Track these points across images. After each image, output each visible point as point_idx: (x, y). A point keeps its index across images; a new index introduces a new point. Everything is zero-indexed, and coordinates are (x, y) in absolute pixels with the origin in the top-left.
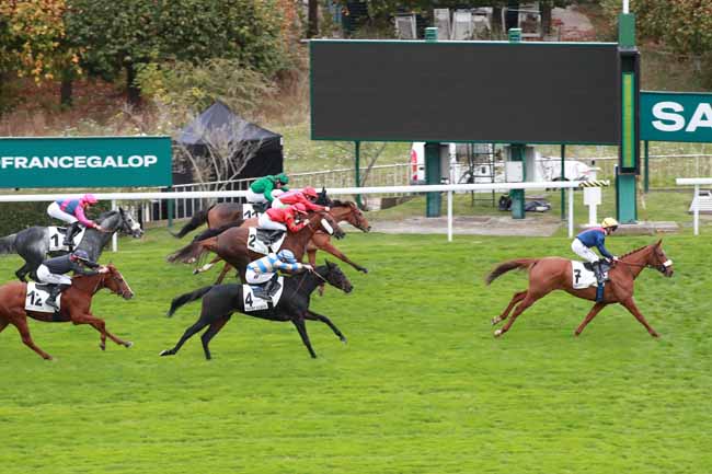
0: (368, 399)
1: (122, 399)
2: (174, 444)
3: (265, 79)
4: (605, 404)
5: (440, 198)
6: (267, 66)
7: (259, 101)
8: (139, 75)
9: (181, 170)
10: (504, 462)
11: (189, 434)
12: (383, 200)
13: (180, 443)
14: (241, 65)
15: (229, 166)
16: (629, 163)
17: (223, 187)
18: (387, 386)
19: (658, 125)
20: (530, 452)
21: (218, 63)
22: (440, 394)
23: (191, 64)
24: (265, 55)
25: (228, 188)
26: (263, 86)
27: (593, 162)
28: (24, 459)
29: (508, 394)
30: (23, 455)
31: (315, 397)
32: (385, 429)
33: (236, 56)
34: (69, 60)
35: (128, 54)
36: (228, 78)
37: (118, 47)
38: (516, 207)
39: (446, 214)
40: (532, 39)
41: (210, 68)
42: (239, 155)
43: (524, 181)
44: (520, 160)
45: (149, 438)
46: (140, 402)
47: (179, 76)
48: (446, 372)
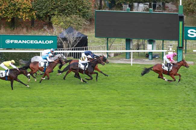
0: (106, 107)
1: (39, 106)
2: (52, 118)
3: (86, 21)
4: (169, 110)
5: (130, 54)
6: (86, 17)
7: (84, 27)
8: (52, 19)
9: (60, 45)
10: (141, 125)
11: (57, 116)
12: (114, 54)
13: (54, 118)
14: (80, 17)
15: (73, 44)
16: (180, 45)
17: (71, 50)
18: (111, 104)
19: (189, 36)
20: (148, 123)
21: (73, 16)
22: (125, 107)
23: (66, 16)
24: (86, 14)
25: (72, 50)
26: (85, 23)
27: (171, 45)
28: (11, 122)
29: (144, 107)
30: (11, 121)
31: (91, 107)
32: (110, 116)
33: (78, 14)
34: (32, 14)
35: (49, 13)
36: (76, 20)
37: (46, 11)
38: (150, 57)
39: (131, 58)
40: (160, 12)
41: (71, 17)
42: (75, 41)
43: (152, 50)
44: (152, 44)
45: (46, 117)
46: (44, 107)
47: (63, 19)
48: (127, 101)
